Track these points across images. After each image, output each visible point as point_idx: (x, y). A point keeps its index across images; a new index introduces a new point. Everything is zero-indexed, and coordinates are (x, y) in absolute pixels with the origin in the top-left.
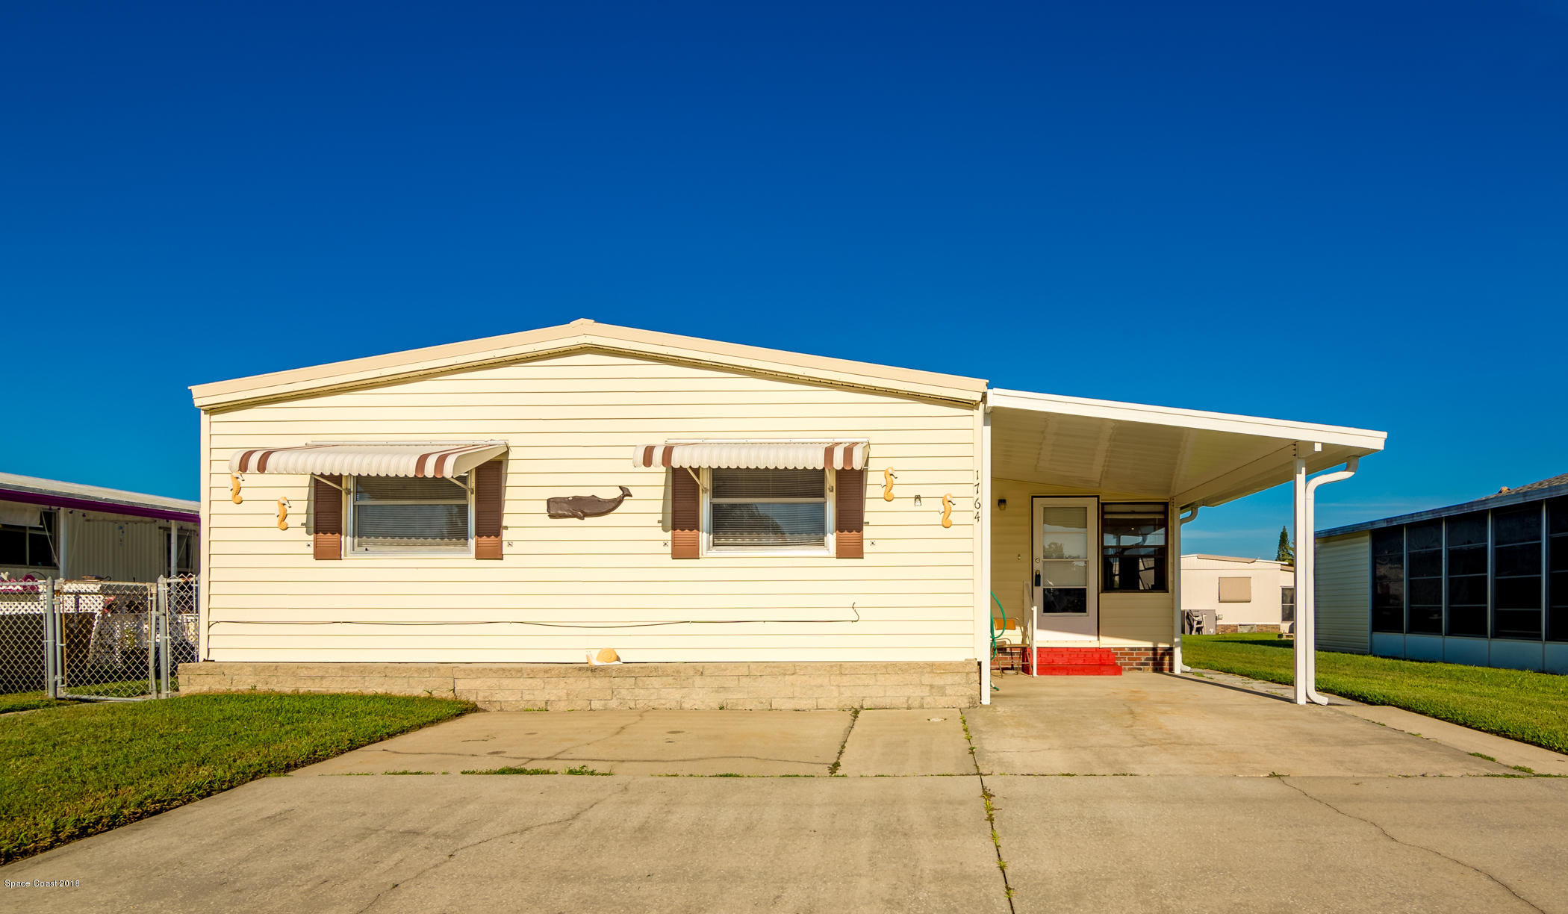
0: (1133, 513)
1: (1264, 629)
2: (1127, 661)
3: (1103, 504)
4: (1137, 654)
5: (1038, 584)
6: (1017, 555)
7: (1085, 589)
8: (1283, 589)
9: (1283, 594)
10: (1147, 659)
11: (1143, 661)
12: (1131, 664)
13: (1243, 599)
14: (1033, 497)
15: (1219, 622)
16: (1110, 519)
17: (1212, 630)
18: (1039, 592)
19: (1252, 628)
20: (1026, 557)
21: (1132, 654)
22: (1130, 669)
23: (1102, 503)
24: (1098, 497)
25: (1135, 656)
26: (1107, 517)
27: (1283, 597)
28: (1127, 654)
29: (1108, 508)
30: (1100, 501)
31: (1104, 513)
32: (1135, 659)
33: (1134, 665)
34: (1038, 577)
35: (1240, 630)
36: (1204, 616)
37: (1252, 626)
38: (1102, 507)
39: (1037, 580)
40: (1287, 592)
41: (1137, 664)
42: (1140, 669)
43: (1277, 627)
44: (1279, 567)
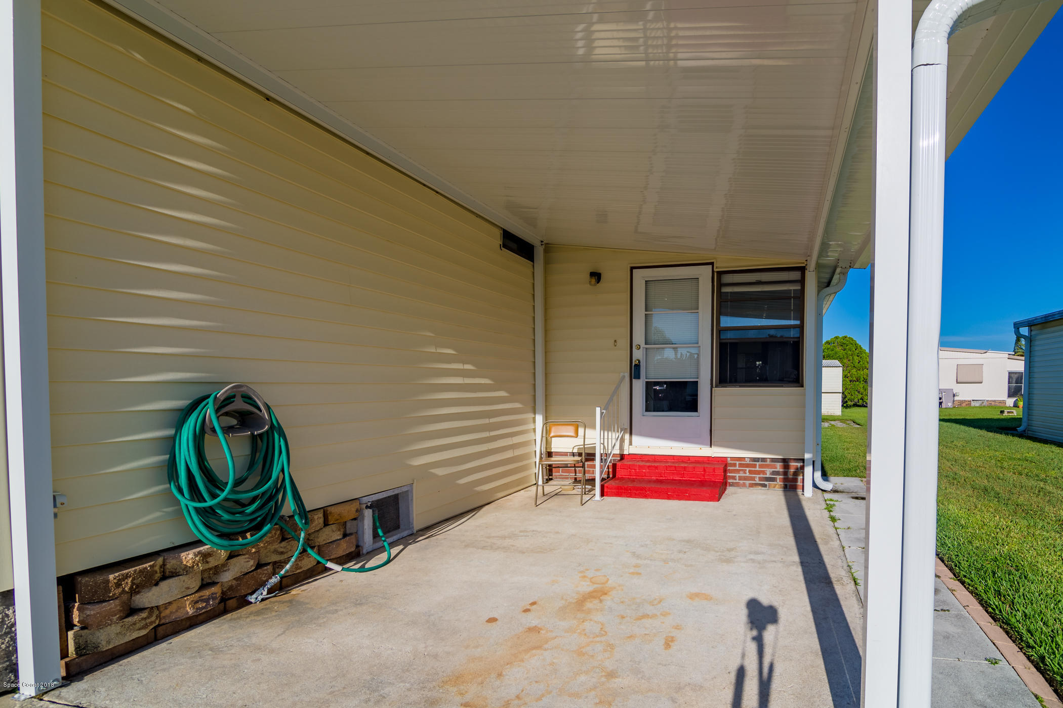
0: (759, 283)
1: (993, 403)
2: (748, 474)
3: (720, 273)
4: (760, 466)
5: (638, 377)
6: (613, 341)
7: (697, 382)
8: (1009, 373)
9: (1009, 377)
10: (774, 473)
11: (768, 476)
12: (754, 479)
13: (977, 381)
14: (632, 268)
15: (956, 398)
16: (731, 293)
17: (950, 404)
18: (639, 387)
19: (983, 402)
20: (624, 343)
21: (755, 466)
22: (751, 485)
23: (718, 272)
24: (712, 264)
25: (757, 469)
26: (725, 290)
27: (1009, 379)
28: (747, 466)
29: (727, 279)
30: (715, 270)
31: (721, 285)
32: (758, 473)
33: (757, 479)
34: (638, 366)
35: (973, 404)
36: (944, 393)
37: (983, 401)
38: (719, 276)
39: (635, 371)
40: (1012, 375)
41: (760, 479)
42: (765, 486)
43: (1004, 402)
44: (1007, 356)
